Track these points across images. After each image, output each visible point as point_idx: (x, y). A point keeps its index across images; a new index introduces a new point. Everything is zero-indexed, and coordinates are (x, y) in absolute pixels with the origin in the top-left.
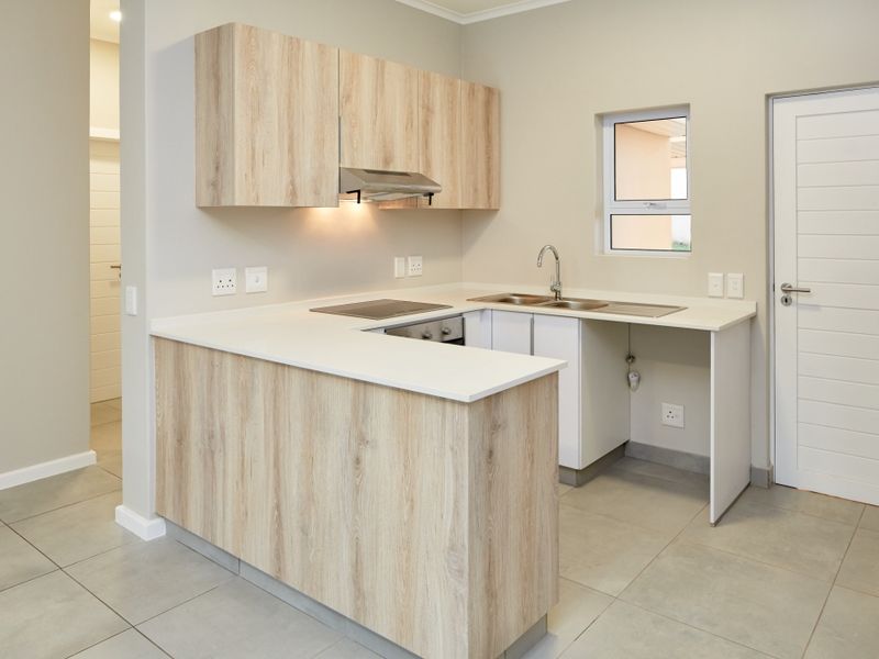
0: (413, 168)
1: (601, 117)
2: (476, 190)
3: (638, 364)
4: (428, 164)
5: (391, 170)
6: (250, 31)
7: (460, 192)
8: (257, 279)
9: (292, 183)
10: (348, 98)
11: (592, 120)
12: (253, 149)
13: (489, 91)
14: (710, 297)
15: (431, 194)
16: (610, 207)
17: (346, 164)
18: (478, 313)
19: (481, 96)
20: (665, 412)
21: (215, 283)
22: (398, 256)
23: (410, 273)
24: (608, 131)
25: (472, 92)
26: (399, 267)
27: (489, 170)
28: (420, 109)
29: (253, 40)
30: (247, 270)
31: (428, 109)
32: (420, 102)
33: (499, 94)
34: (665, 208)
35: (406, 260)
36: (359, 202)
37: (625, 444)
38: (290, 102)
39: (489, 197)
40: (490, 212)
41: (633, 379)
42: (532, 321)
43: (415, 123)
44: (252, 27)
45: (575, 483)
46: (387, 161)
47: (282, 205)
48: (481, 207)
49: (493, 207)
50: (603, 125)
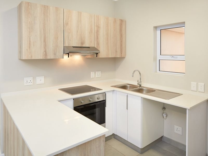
0: (92, 45)
1: (156, 28)
2: (116, 52)
3: (166, 111)
4: (98, 44)
5: (84, 46)
6: (29, 4)
7: (110, 52)
8: (40, 80)
9: (45, 51)
10: (67, 24)
11: (152, 29)
12: (30, 41)
13: (122, 21)
14: (192, 91)
15: (97, 54)
16: (159, 57)
17: (66, 45)
18: (112, 91)
19: (118, 22)
20: (176, 129)
21: (25, 82)
22: (92, 72)
23: (96, 77)
24: (158, 32)
25: (115, 21)
26: (92, 74)
27: (121, 45)
28: (95, 27)
29: (30, 6)
30: (37, 77)
31: (98, 27)
32: (95, 25)
33: (125, 21)
34: (177, 58)
35: (95, 73)
36: (68, 57)
37: (162, 137)
38: (44, 26)
39: (121, 53)
40: (122, 58)
41: (165, 116)
42: (127, 96)
43: (93, 31)
44: (29, 3)
45: (140, 152)
46: (82, 43)
47: (42, 58)
48: (118, 56)
49: (123, 57)
50: (156, 30)
